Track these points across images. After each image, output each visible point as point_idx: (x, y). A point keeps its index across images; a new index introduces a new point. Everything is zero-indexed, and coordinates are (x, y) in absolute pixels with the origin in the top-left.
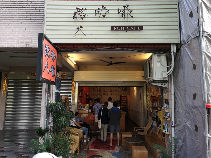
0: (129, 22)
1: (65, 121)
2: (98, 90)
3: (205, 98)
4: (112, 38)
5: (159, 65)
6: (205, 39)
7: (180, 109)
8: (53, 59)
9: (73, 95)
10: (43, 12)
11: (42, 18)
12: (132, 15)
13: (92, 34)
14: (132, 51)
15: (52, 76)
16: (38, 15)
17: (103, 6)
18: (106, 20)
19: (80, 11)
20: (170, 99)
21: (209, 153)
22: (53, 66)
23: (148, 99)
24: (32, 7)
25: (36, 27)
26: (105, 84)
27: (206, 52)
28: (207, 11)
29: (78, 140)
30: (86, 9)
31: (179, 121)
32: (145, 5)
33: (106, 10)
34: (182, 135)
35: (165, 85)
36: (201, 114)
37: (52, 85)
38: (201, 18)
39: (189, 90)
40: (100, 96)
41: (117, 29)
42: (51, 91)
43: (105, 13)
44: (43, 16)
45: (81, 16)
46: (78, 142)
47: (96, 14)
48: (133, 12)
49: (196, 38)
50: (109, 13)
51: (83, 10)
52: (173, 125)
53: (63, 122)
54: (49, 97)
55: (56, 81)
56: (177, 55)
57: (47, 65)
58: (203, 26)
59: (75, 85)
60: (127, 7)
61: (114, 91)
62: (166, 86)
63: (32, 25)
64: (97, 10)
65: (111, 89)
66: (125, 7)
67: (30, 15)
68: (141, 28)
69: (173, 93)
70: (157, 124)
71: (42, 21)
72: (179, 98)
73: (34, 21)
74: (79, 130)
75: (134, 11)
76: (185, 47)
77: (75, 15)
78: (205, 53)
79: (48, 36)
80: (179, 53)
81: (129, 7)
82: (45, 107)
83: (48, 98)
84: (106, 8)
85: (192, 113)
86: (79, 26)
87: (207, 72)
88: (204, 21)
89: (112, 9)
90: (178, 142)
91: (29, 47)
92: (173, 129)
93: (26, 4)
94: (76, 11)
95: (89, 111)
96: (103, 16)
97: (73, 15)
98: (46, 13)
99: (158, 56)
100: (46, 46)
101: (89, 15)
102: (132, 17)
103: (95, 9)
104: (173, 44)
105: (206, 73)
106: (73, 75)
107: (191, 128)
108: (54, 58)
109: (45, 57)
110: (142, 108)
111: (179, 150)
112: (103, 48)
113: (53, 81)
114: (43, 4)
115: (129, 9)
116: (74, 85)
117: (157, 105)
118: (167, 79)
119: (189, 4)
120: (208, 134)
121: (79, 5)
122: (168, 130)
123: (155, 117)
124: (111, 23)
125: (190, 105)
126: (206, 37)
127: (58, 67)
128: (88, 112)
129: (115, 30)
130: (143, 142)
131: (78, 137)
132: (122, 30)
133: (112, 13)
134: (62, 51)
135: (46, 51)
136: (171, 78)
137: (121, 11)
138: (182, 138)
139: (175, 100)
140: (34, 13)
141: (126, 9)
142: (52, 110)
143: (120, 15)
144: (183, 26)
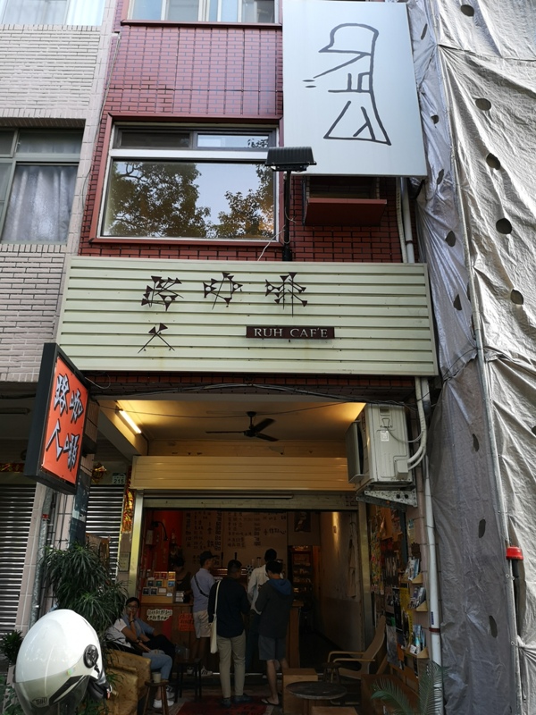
0: (295, 318)
1: (98, 608)
2: (210, 529)
3: (502, 528)
4: (249, 359)
5: (385, 436)
6: (493, 366)
7: (452, 572)
8: (76, 416)
9: (123, 539)
10: (57, 286)
11: (55, 302)
12: (304, 298)
13: (191, 347)
14: (307, 394)
15: (69, 467)
16: (44, 291)
17: (225, 274)
18: (232, 308)
19: (163, 285)
20: (423, 541)
21: (525, 697)
22: (73, 437)
23: (373, 555)
24: (28, 270)
25: (34, 324)
26: (233, 501)
27: (497, 402)
28: (492, 295)
29: (134, 690)
30: (178, 281)
31: (451, 610)
32: (339, 274)
33: (234, 283)
34: (462, 655)
35: (407, 497)
36: (498, 578)
37: (63, 495)
38: (478, 314)
39: (469, 510)
40: (216, 549)
41: (262, 333)
42: (58, 514)
43: (232, 293)
44: (56, 297)
45: (164, 297)
46: (134, 697)
47: (206, 293)
48: (305, 291)
49: (472, 364)
50: (241, 292)
51: (169, 284)
52: (435, 626)
53: (90, 612)
54: (52, 533)
55: (77, 482)
56: (433, 409)
57: (59, 431)
58: (486, 334)
59: (134, 505)
60: (290, 277)
61: (266, 532)
62: (410, 502)
63: (23, 318)
64: (210, 284)
65: (255, 524)
66: (284, 278)
67: (20, 291)
68: (329, 333)
69: (430, 522)
70: (398, 636)
71: (54, 307)
72: (448, 538)
73: (29, 307)
74: (139, 657)
75: (309, 289)
76: (450, 386)
77: (147, 295)
78: (495, 404)
79: (67, 351)
80: (438, 404)
81: (297, 279)
82: (37, 564)
83: (47, 537)
84: (233, 280)
85: (480, 580)
86: (156, 324)
87: (504, 456)
88: (486, 322)
89: (250, 283)
90: (452, 682)
91: (8, 380)
92: (435, 638)
93: (14, 265)
94: (152, 284)
95: (174, 597)
96: (225, 299)
97: (141, 296)
98: (66, 288)
99: (383, 410)
100: (61, 378)
101: (186, 297)
102: (305, 303)
103: (203, 282)
104: (421, 378)
105: (500, 459)
106: (130, 469)
107: (481, 628)
108: (79, 412)
109: (55, 409)
110: (358, 587)
111: (454, 710)
112: (223, 385)
113: (68, 482)
114: (61, 265)
115: (295, 283)
116: (131, 504)
117: (394, 567)
118: (410, 479)
119: (451, 275)
120: (518, 638)
121: (161, 270)
122: (421, 644)
123: (392, 610)
124: (246, 317)
125: (474, 557)
126: (495, 362)
127: (86, 438)
128: (171, 602)
129: (258, 337)
130: (357, 703)
131: (134, 679)
132: (278, 336)
133: (250, 293)
134: (103, 393)
135: (58, 393)
136: (422, 476)
137: (274, 288)
138: (462, 666)
139: (437, 545)
140: (33, 286)
141: (289, 283)
142: (58, 573)
143: (272, 298)
144: (441, 332)
